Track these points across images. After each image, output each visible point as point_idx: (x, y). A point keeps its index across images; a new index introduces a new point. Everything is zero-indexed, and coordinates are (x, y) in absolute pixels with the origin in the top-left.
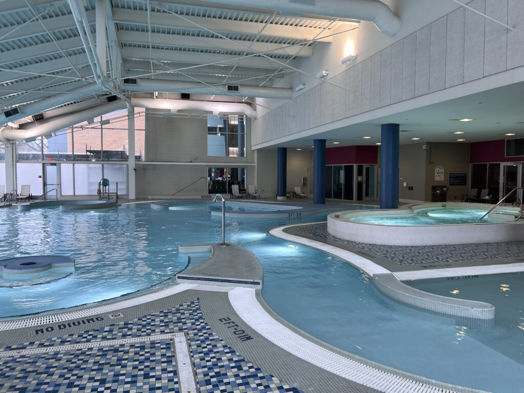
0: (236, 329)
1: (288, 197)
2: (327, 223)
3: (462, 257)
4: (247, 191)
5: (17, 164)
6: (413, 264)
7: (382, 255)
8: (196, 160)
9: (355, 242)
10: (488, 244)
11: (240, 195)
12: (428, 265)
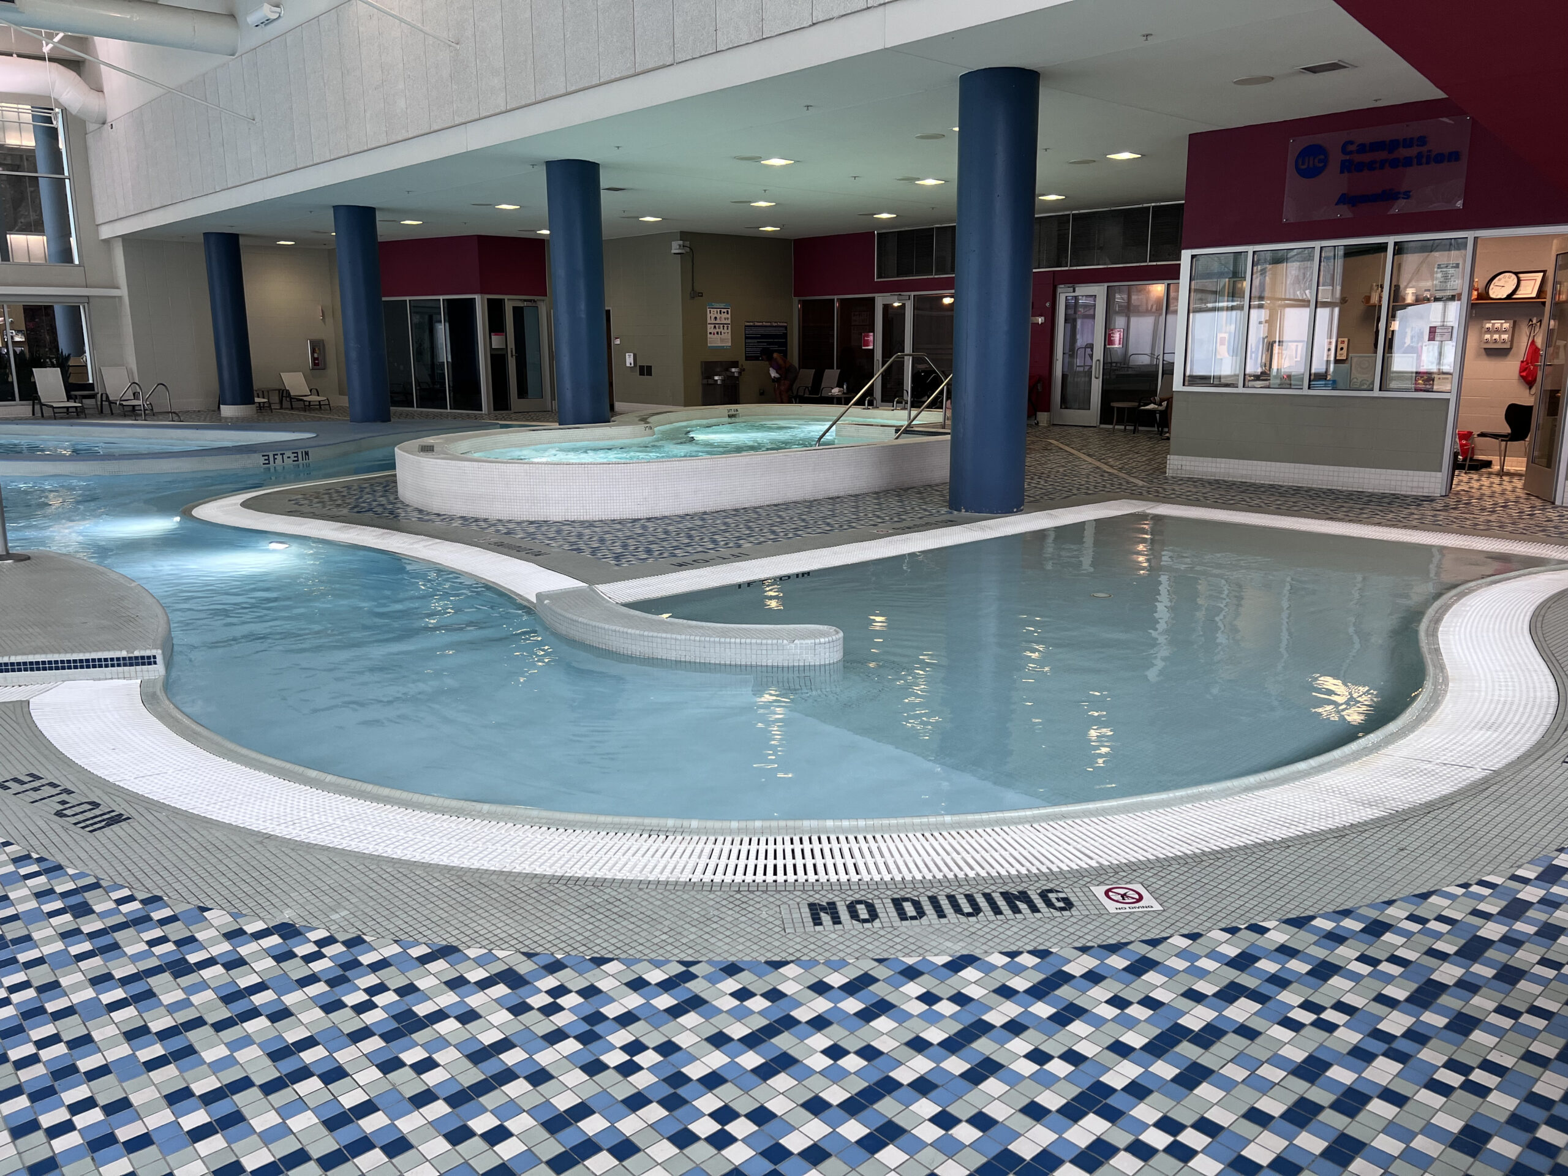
0: (63, 802)
1: (261, 407)
2: (395, 475)
3: (773, 532)
4: (98, 389)
6: (650, 560)
7: (566, 547)
9: (485, 520)
10: (834, 500)
11: (71, 404)
12: (688, 559)
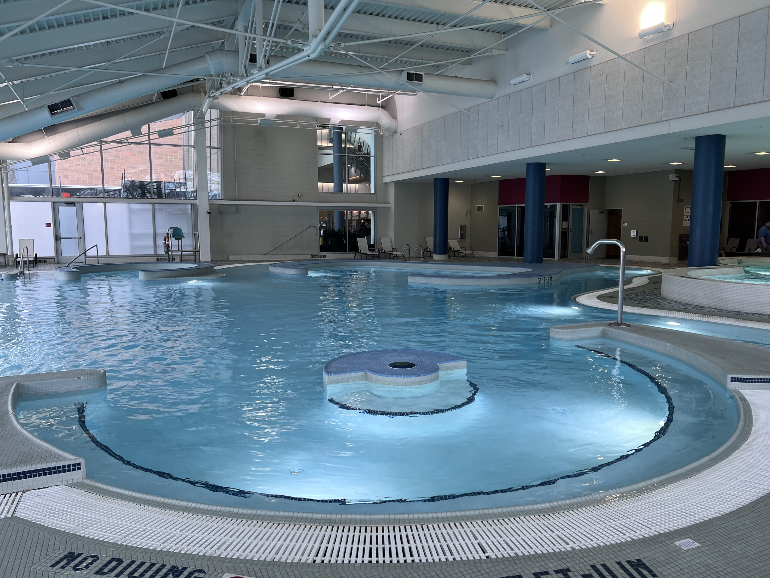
5: (11, 203)
8: (300, 198)
11: (370, 253)
